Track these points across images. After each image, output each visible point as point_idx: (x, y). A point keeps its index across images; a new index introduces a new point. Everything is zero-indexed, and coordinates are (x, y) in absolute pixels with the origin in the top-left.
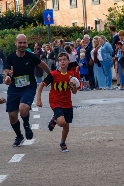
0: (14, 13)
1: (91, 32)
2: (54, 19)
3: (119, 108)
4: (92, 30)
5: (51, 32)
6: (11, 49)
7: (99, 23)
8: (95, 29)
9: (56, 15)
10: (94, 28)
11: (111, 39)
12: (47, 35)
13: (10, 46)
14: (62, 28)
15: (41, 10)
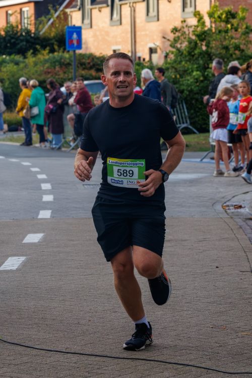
0: (19, 30)
1: (142, 65)
2: (83, 41)
3: (182, 190)
4: (144, 62)
5: (77, 63)
6: (12, 88)
7: (156, 52)
8: (148, 61)
9: (86, 35)
10: (147, 59)
11: (174, 78)
12: (70, 67)
13: (11, 83)
14: (95, 56)
15: (64, 26)
